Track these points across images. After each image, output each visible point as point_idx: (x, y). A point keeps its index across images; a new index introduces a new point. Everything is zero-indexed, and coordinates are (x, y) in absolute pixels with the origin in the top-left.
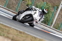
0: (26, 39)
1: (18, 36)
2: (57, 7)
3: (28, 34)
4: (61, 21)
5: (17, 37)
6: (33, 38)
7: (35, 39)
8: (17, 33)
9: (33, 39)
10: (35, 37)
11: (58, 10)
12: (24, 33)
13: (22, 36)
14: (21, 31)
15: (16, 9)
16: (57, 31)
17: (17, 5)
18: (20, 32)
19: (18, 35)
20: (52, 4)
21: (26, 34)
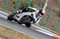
0: (13, 36)
1: (6, 33)
2: (43, 5)
3: (15, 31)
4: (46, 18)
5: (4, 33)
6: (20, 34)
7: (22, 35)
8: (4, 30)
9: (20, 36)
10: (21, 33)
11: (44, 8)
12: (11, 30)
13: (10, 33)
14: (8, 27)
15: (3, 6)
16: (43, 28)
17: (3, 3)
18: (8, 29)
19: (6, 31)
20: (38, 2)
21: (13, 30)
